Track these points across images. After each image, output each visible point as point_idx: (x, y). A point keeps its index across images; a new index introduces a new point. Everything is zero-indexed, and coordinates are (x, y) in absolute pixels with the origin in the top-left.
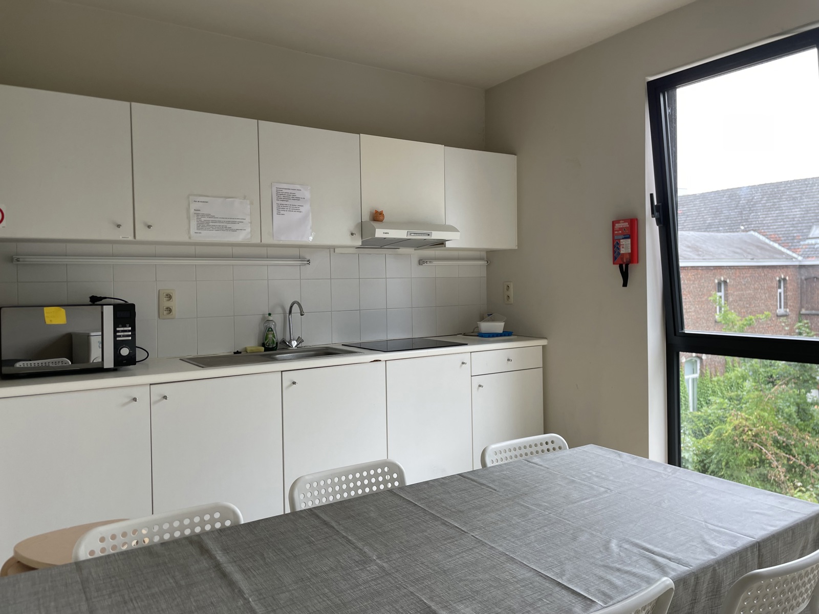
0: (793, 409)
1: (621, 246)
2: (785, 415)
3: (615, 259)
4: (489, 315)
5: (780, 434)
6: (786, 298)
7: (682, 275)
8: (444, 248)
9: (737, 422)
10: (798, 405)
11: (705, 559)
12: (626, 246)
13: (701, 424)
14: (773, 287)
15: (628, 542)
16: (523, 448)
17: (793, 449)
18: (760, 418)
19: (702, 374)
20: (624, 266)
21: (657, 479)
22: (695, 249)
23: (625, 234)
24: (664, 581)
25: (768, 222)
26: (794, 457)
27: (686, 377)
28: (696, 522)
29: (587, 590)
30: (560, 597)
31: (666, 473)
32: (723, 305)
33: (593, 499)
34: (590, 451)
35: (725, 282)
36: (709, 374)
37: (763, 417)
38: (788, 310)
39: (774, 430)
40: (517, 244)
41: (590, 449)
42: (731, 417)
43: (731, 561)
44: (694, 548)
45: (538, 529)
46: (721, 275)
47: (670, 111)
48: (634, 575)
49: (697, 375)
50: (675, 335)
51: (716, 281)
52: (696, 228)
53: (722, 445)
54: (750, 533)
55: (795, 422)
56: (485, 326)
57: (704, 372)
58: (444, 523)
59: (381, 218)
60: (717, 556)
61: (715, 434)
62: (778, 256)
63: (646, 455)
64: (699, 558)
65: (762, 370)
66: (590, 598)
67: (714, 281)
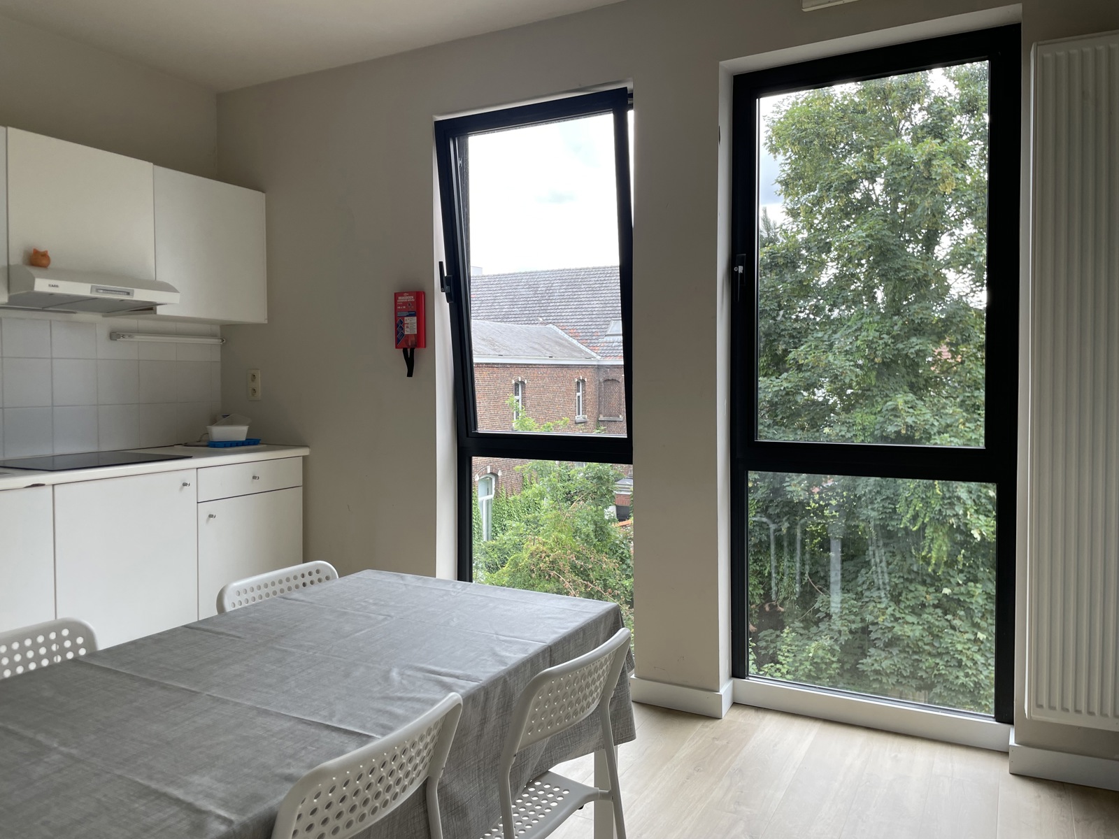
0: (591, 527)
1: (406, 325)
2: (583, 536)
3: (397, 341)
4: (224, 416)
5: (578, 558)
6: (584, 401)
7: (477, 374)
8: (154, 315)
9: (534, 548)
10: (595, 523)
11: (496, 670)
12: (411, 325)
13: (496, 556)
14: (571, 390)
15: (411, 668)
16: (277, 583)
17: (591, 574)
18: (558, 541)
19: (497, 495)
20: (409, 350)
21: (445, 598)
22: (492, 343)
23: (410, 310)
24: (452, 696)
25: (567, 314)
26: (592, 583)
27: (480, 499)
28: (487, 636)
29: (363, 727)
30: (329, 740)
31: (454, 590)
32: (520, 410)
33: (369, 629)
34: (367, 577)
35: (523, 383)
36: (504, 495)
37: (561, 540)
38: (586, 416)
39: (571, 553)
40: (266, 317)
41: (367, 575)
42: (528, 543)
43: (523, 670)
44: (483, 662)
45: (300, 672)
46: (519, 375)
47: (461, 162)
48: (418, 700)
49: (491, 496)
50: (468, 436)
51: (513, 382)
52: (491, 317)
53: (518, 577)
54: (542, 638)
55: (592, 542)
56: (220, 432)
57: (500, 491)
58: (165, 687)
59: (44, 262)
60: (508, 666)
61: (510, 564)
62: (576, 354)
63: (432, 573)
64: (488, 670)
65: (559, 485)
66: (367, 733)
67: (511, 382)
